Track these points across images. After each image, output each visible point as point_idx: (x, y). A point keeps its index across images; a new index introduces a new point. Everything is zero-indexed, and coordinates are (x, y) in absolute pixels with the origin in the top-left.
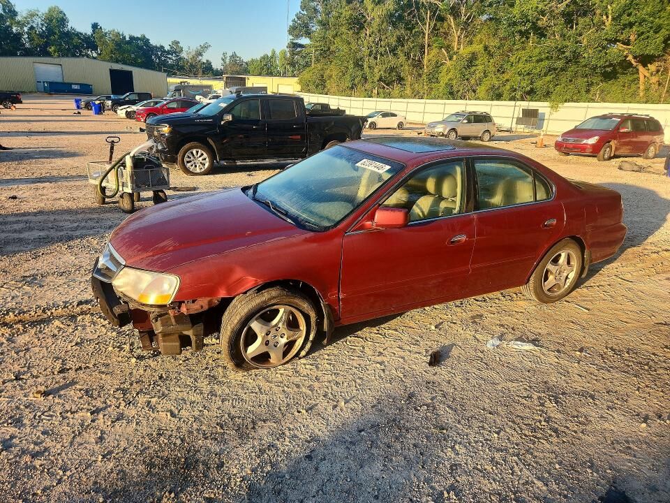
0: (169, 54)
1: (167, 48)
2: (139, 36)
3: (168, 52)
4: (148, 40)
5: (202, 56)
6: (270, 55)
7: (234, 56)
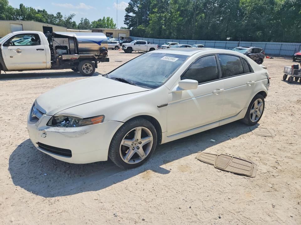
0: (56, 18)
1: (55, 15)
2: (42, 10)
3: (55, 17)
4: (46, 12)
5: (71, 19)
6: (102, 19)
7: (86, 19)
